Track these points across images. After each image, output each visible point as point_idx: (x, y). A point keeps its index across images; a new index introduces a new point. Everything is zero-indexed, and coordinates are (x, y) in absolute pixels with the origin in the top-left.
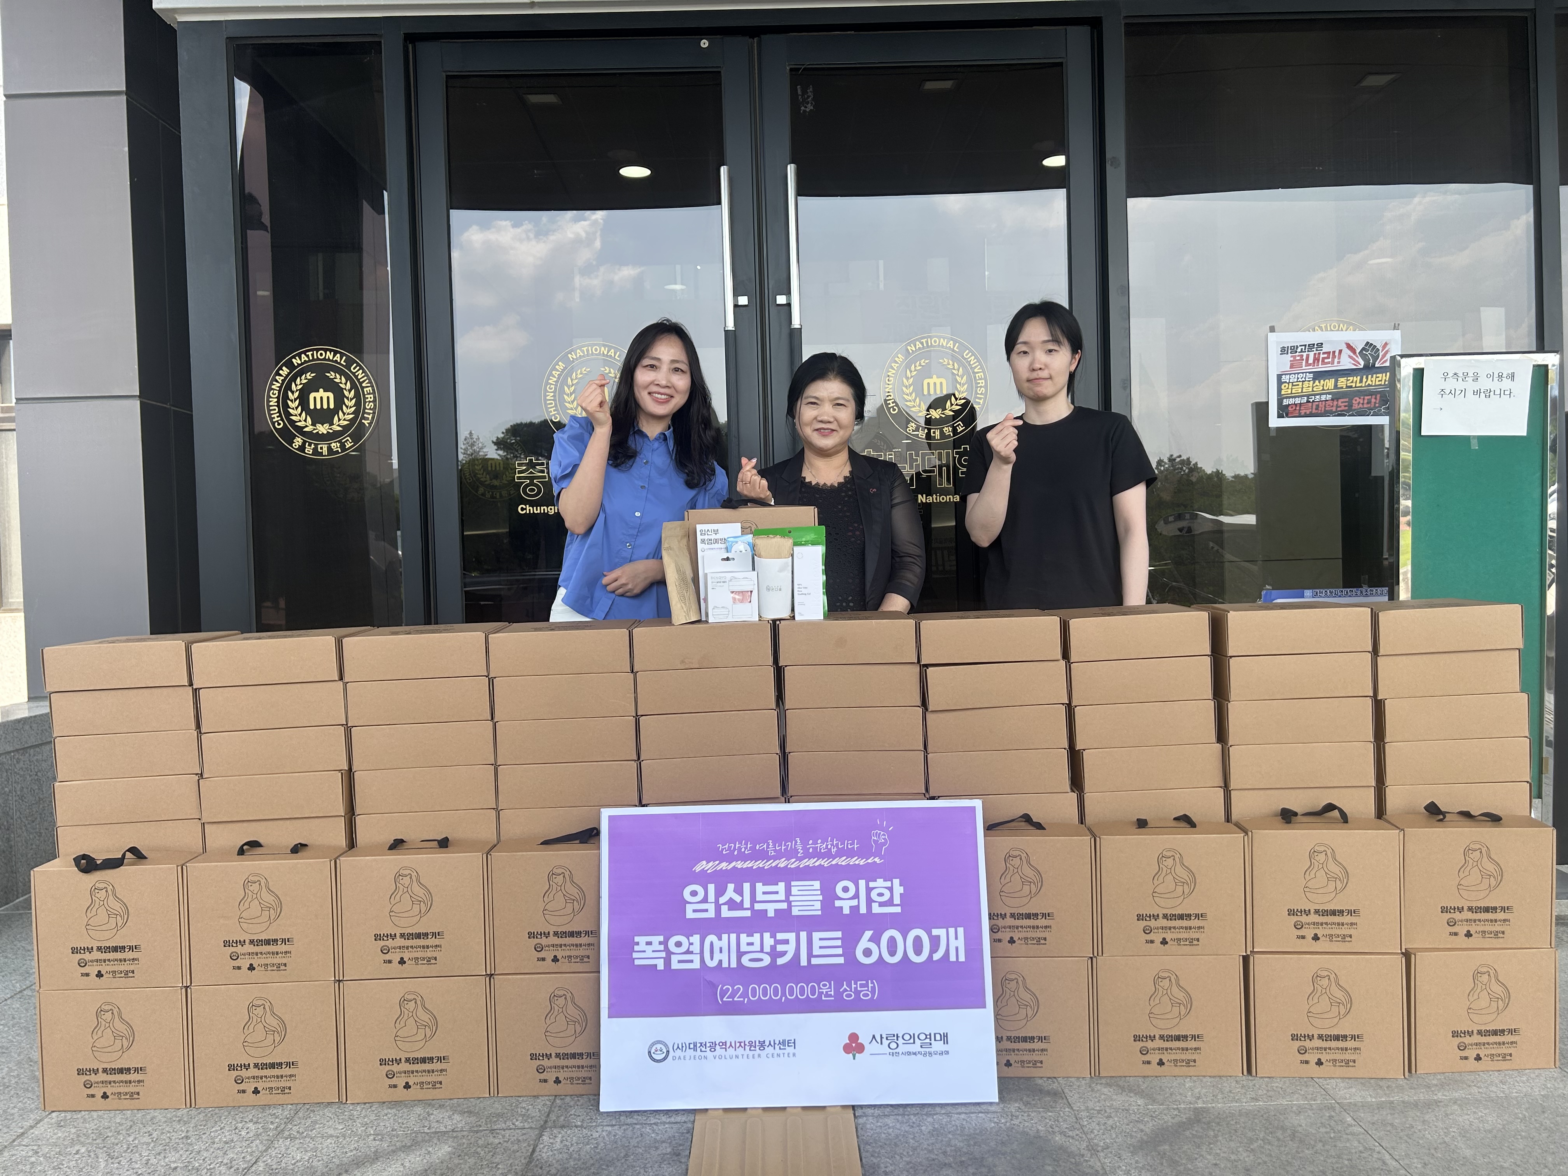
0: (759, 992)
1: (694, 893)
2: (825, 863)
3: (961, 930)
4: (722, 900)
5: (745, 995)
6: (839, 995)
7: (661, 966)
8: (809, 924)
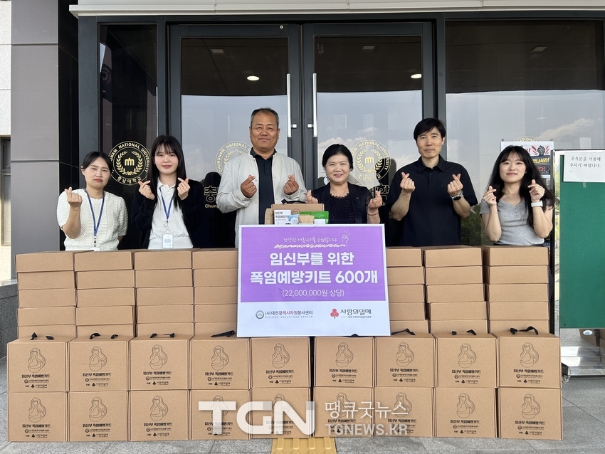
0: (298, 293)
1: (274, 256)
2: (324, 246)
3: (376, 272)
4: (285, 259)
5: (293, 294)
6: (329, 294)
7: (261, 283)
8: (318, 268)
